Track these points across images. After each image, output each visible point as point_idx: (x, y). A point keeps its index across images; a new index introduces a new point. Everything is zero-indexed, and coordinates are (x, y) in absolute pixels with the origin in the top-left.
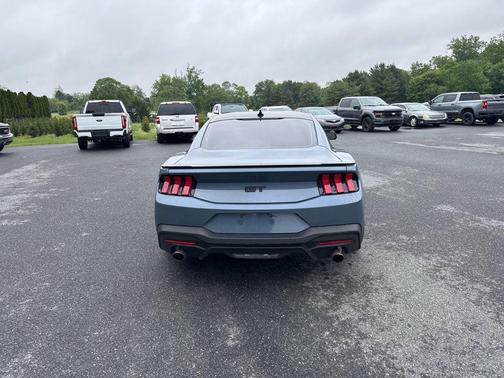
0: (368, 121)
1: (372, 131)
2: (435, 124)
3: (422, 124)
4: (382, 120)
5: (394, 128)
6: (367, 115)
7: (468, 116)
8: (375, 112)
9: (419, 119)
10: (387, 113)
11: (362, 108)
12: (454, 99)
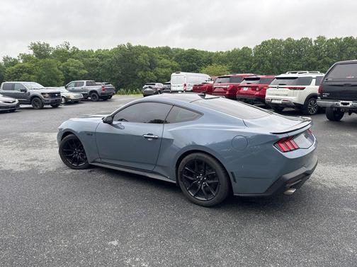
0: (37, 101)
1: (42, 108)
2: (75, 102)
3: (69, 102)
4: (50, 100)
5: (55, 105)
6: (35, 96)
7: (94, 96)
8: (42, 94)
9: (67, 99)
10: (52, 95)
11: (28, 91)
12: (83, 85)
